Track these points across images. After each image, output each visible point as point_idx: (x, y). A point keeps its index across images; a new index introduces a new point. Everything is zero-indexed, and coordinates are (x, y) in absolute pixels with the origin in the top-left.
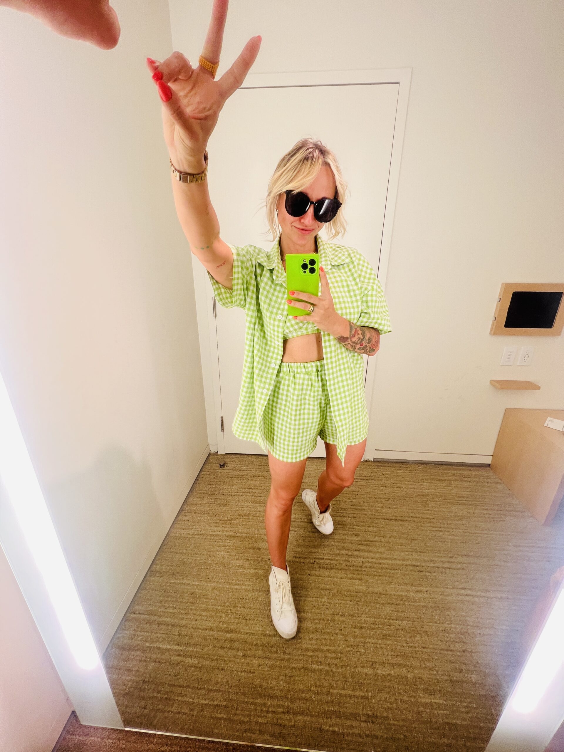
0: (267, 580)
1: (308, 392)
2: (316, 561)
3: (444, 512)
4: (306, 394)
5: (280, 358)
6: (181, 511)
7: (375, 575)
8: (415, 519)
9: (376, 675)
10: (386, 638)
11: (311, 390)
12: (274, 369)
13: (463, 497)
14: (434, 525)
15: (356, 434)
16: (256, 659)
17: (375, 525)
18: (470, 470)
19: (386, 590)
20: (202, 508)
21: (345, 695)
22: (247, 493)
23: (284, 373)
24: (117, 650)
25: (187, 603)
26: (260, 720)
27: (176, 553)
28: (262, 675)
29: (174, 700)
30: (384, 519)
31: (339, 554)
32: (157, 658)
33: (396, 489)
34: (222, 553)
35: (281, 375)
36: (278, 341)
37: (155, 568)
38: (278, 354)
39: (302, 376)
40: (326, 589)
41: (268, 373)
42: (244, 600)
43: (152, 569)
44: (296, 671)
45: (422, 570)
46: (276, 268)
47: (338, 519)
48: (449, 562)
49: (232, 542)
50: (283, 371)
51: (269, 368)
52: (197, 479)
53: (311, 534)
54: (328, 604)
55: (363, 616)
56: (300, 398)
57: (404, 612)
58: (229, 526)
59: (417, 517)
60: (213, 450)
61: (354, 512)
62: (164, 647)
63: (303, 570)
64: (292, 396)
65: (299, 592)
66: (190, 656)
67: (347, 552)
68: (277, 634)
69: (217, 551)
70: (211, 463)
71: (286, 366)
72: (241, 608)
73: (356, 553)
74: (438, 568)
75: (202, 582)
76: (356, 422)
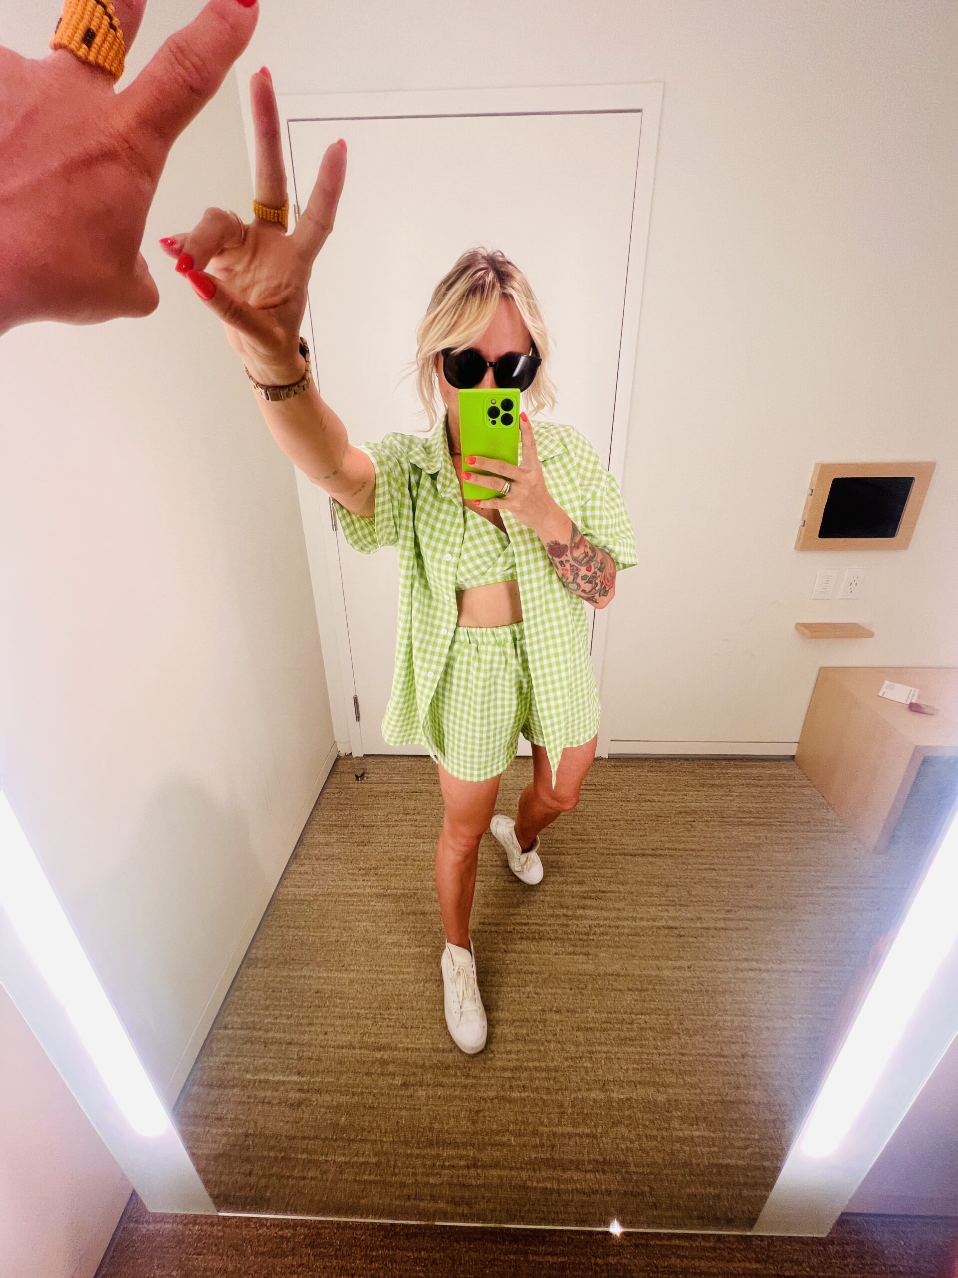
0: (438, 964)
1: (501, 673)
2: (516, 928)
3: (720, 838)
4: (496, 677)
5: (454, 619)
6: (295, 856)
7: (609, 946)
8: (674, 852)
9: (610, 1100)
10: (626, 1043)
11: (505, 670)
12: (445, 637)
13: (750, 812)
14: (704, 861)
15: (579, 729)
16: (424, 1088)
17: (609, 865)
18: (763, 767)
19: (626, 969)
20: (328, 850)
21: (563, 1135)
22: (403, 821)
23: (461, 643)
24: (201, 1088)
25: (310, 1007)
26: (431, 1181)
27: (289, 927)
28: (433, 1112)
29: (297, 1159)
30: (625, 854)
31: (552, 916)
32: (265, 1097)
33: (643, 804)
34: (365, 924)
35: (456, 646)
36: (448, 595)
37: (255, 954)
38: (450, 613)
39: (490, 648)
40: (532, 973)
41: (435, 644)
42: (402, 997)
43: (250, 956)
44: (486, 1102)
45: (682, 933)
46: (443, 471)
47: (551, 858)
48: (725, 919)
49: (380, 904)
50: (460, 641)
51: (437, 636)
52: (318, 803)
53: (507, 884)
54: (535, 996)
55: (590, 1010)
56: (487, 683)
57: (654, 1001)
58: (374, 879)
59: (676, 849)
60: (343, 750)
61: (576, 846)
62: (276, 1078)
63: (495, 944)
64: (474, 681)
65: (489, 978)
66: (319, 1091)
67: (565, 911)
68: (455, 1047)
69: (356, 920)
70: (343, 772)
71: (464, 633)
72: (397, 1009)
73: (580, 912)
74: (708, 929)
75: (334, 972)
76: (578, 712)
